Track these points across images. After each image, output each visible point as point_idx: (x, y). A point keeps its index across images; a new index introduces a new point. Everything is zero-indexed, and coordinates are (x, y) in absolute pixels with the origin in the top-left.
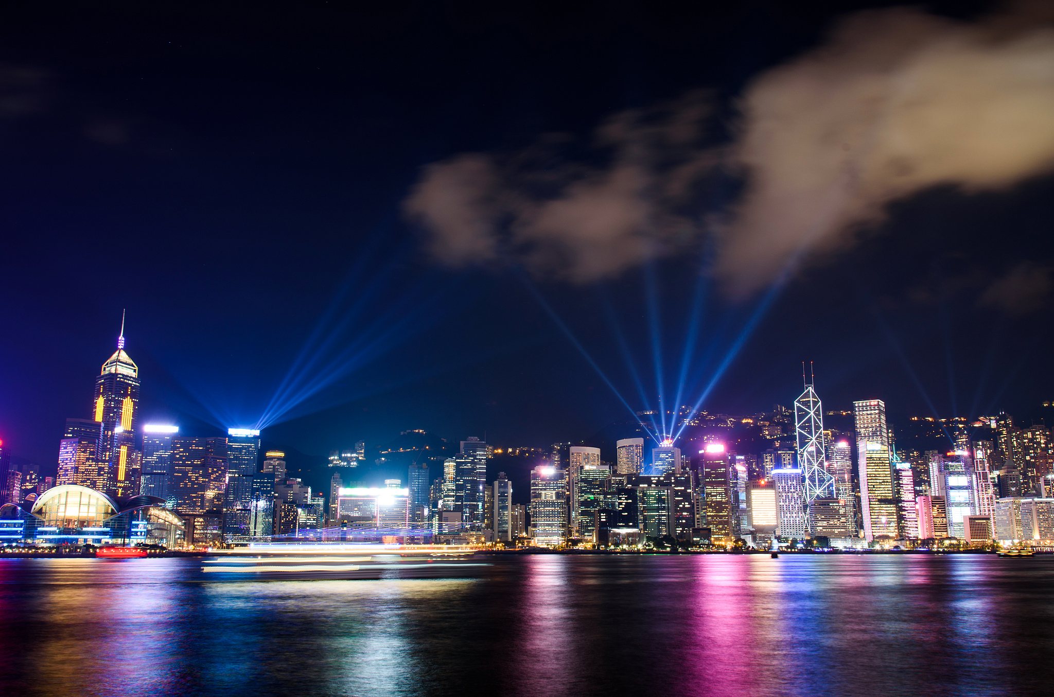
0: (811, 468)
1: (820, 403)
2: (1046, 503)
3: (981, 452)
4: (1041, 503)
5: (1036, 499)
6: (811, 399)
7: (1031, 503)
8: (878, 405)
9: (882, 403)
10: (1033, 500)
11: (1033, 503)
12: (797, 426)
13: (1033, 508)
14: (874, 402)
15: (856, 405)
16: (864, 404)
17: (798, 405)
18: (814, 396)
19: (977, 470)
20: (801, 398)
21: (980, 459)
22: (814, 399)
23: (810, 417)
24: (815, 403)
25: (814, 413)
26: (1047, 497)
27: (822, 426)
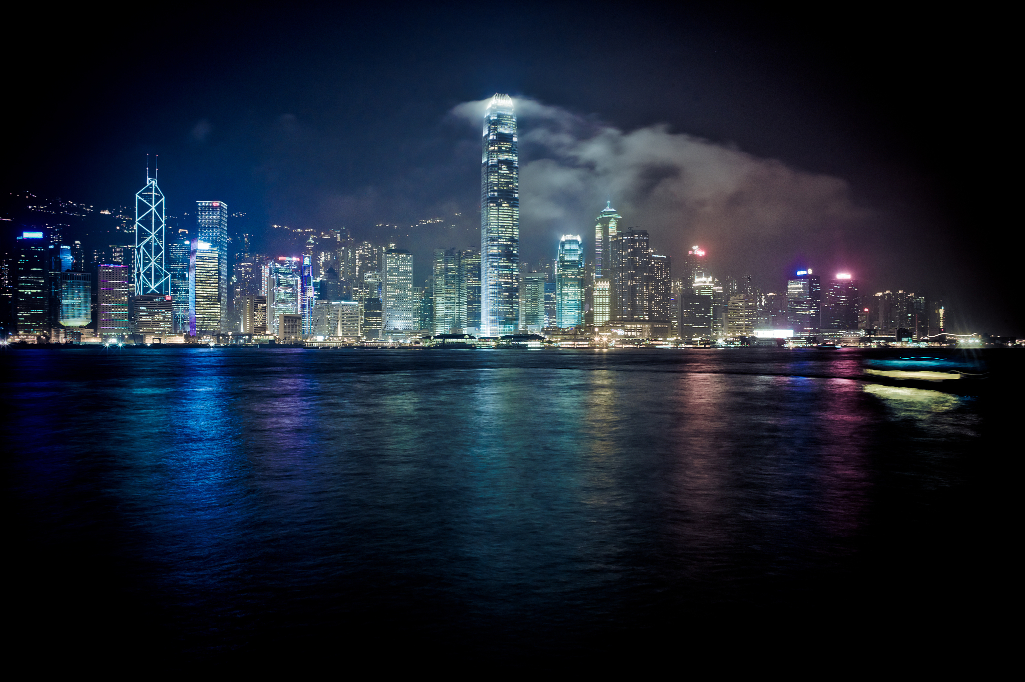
0: (147, 264)
1: (164, 198)
2: (351, 306)
3: (309, 259)
4: (347, 305)
5: (343, 302)
6: (153, 193)
7: (338, 305)
8: (221, 207)
9: (225, 205)
10: (341, 303)
11: (341, 305)
12: (137, 220)
13: (340, 309)
14: (216, 204)
15: (199, 205)
16: (207, 205)
17: (140, 198)
18: (156, 191)
19: (304, 274)
20: (144, 191)
21: (307, 265)
22: (156, 194)
23: (152, 211)
24: (158, 198)
25: (155, 208)
26: (355, 301)
27: (163, 222)
